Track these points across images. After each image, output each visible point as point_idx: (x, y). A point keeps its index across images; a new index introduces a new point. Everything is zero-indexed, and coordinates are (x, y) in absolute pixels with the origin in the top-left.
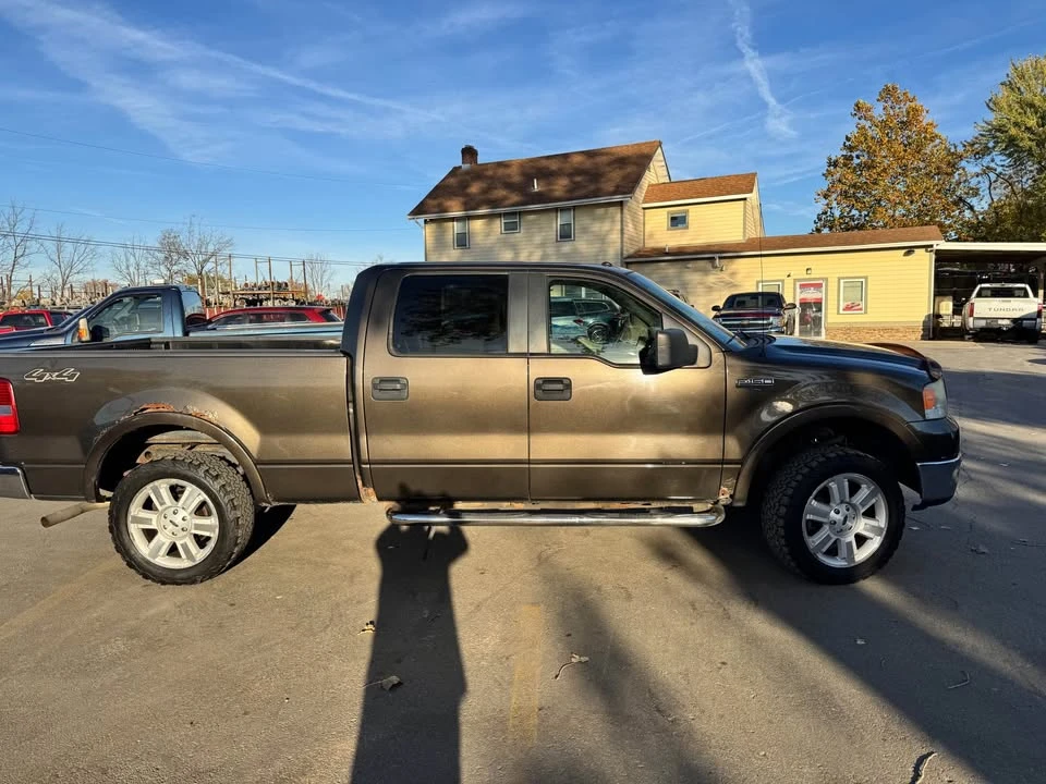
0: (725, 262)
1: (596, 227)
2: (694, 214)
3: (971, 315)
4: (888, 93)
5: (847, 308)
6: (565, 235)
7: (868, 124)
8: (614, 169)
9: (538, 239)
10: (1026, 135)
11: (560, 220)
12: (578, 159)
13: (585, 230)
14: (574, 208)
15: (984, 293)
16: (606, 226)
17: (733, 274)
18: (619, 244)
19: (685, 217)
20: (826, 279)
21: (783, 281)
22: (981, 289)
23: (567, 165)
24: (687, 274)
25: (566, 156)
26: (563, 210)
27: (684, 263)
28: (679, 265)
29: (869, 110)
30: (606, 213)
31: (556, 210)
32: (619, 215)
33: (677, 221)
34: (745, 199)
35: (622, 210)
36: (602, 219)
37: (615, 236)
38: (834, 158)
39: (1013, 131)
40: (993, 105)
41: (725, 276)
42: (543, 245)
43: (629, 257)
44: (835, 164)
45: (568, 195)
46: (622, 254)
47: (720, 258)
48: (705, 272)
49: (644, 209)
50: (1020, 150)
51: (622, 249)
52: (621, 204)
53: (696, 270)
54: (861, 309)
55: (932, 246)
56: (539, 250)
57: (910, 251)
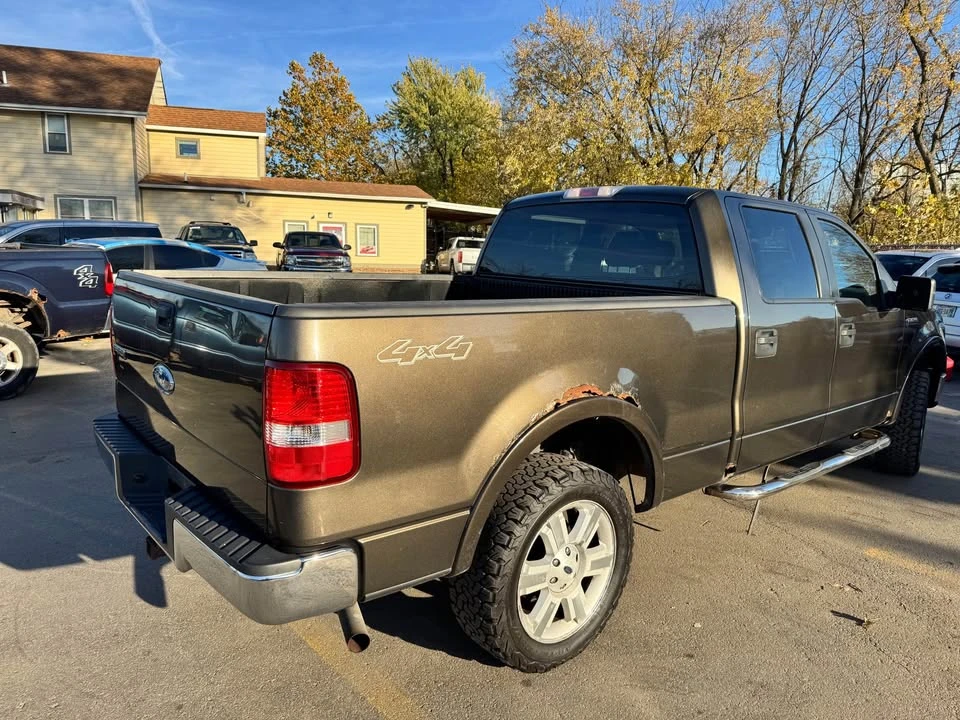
0: (251, 198)
1: (101, 142)
2: (205, 143)
3: (460, 261)
4: (317, 60)
5: (363, 251)
6: (57, 146)
7: (301, 84)
8: (113, 80)
9: (17, 146)
10: (423, 119)
11: (49, 127)
12: (56, 58)
13: (85, 144)
14: (68, 115)
15: (461, 244)
16: (114, 143)
17: (260, 211)
18: (132, 166)
19: (196, 146)
20: (346, 224)
21: (307, 223)
22: (459, 241)
23: (43, 62)
24: (212, 206)
25: (36, 51)
26: (52, 115)
27: (207, 195)
28: (202, 197)
29: (301, 71)
30: (113, 128)
31: (42, 114)
32: (130, 133)
33: (188, 150)
34: (257, 138)
35: (133, 128)
36: (108, 134)
37: (126, 156)
38: (273, 110)
39: (415, 115)
40: (397, 89)
41: (252, 212)
42: (24, 154)
43: (141, 182)
44: (275, 115)
45: (57, 99)
46: (136, 177)
47: (247, 193)
48: (232, 206)
49: (148, 130)
50: (419, 130)
51: (135, 172)
52: (132, 121)
53: (222, 203)
54: (374, 253)
55: (425, 203)
56: (19, 160)
57: (410, 205)
